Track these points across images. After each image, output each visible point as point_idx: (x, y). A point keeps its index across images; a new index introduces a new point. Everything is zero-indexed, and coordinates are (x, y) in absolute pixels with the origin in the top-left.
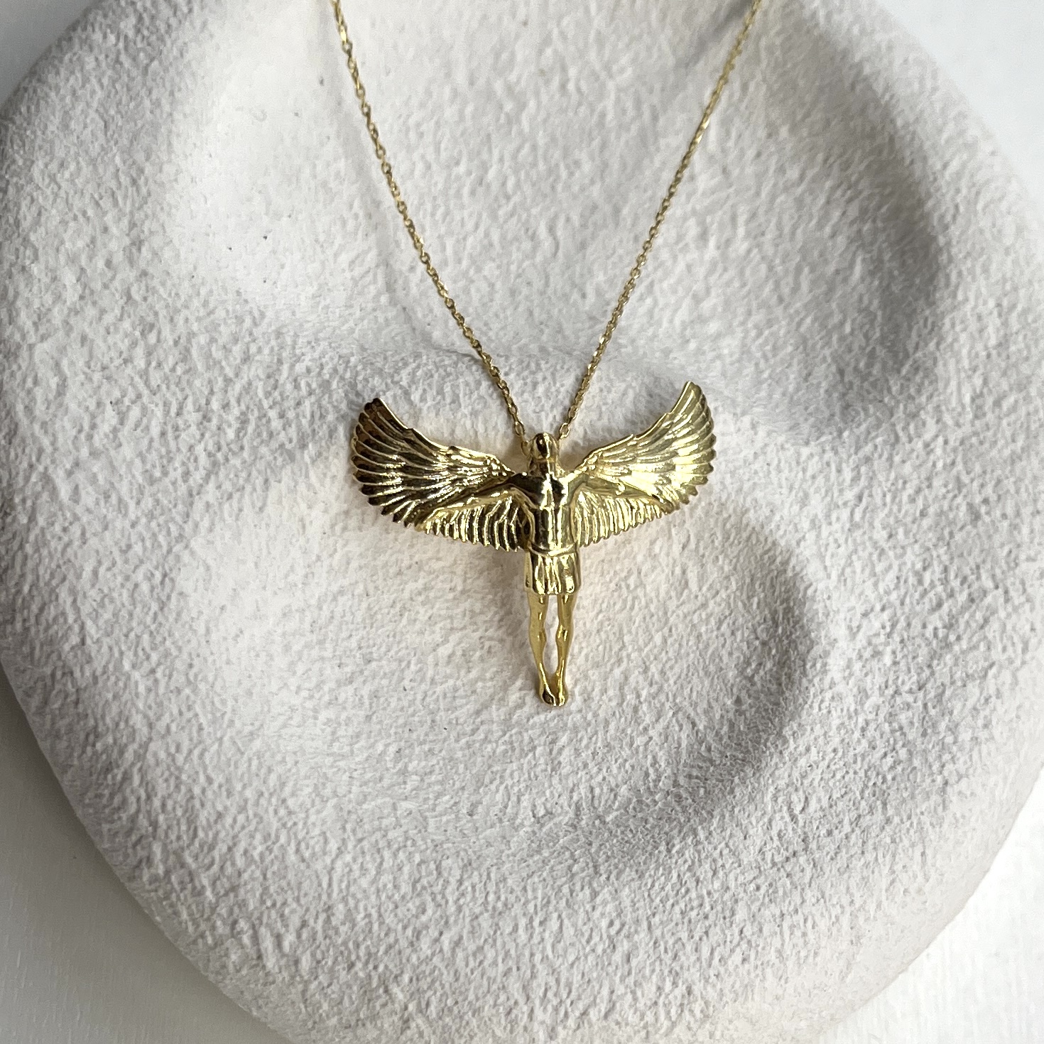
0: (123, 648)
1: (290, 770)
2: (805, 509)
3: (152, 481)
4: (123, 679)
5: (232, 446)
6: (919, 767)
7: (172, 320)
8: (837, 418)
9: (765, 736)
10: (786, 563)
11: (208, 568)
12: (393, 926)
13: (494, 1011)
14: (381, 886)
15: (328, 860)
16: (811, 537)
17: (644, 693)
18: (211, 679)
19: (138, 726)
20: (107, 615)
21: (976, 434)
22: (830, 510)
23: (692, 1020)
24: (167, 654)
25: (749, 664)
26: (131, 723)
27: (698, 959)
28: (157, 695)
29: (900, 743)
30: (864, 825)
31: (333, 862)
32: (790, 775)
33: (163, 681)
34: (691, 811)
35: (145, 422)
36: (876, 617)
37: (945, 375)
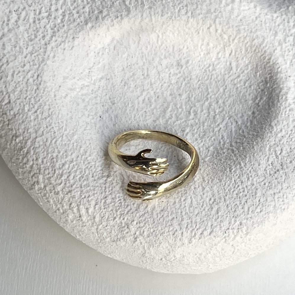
0: (25, 103)
1: (88, 147)
2: (276, 38)
3: (31, 39)
4: (25, 115)
8: (286, 2)
9: (265, 126)
10: (270, 59)
11: (54, 72)
13: (168, 234)
16: (279, 48)
17: (217, 111)
18: (57, 114)
19: (32, 133)
22: (285, 38)
23: (242, 234)
24: (41, 105)
25: (257, 98)
26: (29, 131)
27: (244, 212)
28: (38, 121)
31: (106, 180)
32: (275, 141)
33: (40, 116)
34: (238, 156)
35: (27, 17)
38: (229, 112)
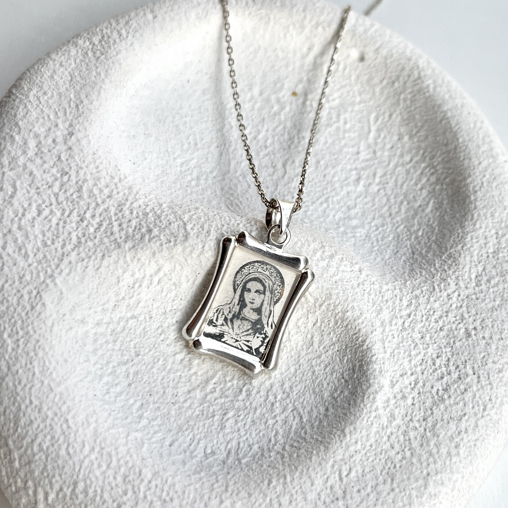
0: (7, 326)
1: (75, 405)
3: (45, 245)
4: (2, 341)
5: (91, 236)
6: (415, 463)
7: (78, 172)
9: (335, 430)
11: (62, 293)
12: (107, 499)
14: (107, 476)
15: (82, 457)
16: (379, 330)
17: (279, 397)
19: (3, 367)
21: (475, 293)
22: (392, 319)
24: (27, 333)
25: (336, 391)
28: (17, 353)
29: (408, 448)
30: (379, 490)
31: (85, 458)
32: (344, 455)
33: (22, 346)
34: (287, 464)
35: (50, 217)
36: (407, 378)
37: (464, 263)
38: (295, 401)
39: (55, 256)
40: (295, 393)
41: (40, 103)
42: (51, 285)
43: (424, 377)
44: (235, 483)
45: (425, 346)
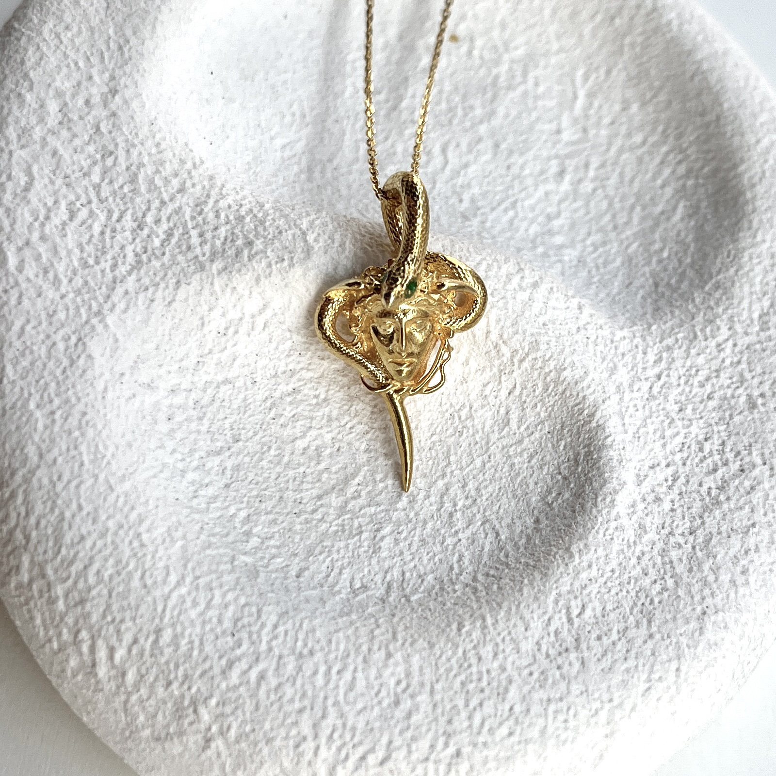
0: (33, 391)
1: (150, 511)
2: (613, 377)
3: (85, 265)
4: (27, 415)
5: (157, 252)
6: (683, 596)
7: (128, 151)
8: (648, 316)
9: (555, 550)
11: (116, 341)
12: (210, 654)
13: (284, 743)
14: (207, 618)
15: (166, 590)
16: (615, 398)
17: (460, 504)
18: (100, 427)
19: (31, 455)
20: (25, 363)
21: (760, 342)
24: (67, 401)
25: (550, 493)
26: (26, 451)
27: (470, 726)
28: (52, 432)
29: (670, 574)
30: (630, 636)
31: (171, 592)
32: (571, 584)
33: (59, 423)
34: (483, 601)
35: (90, 221)
36: (661, 471)
37: (740, 295)
38: (485, 511)
39: (102, 283)
40: (484, 498)
41: (61, 42)
42: (100, 328)
43: (687, 469)
44: (406, 628)
45: (686, 422)
